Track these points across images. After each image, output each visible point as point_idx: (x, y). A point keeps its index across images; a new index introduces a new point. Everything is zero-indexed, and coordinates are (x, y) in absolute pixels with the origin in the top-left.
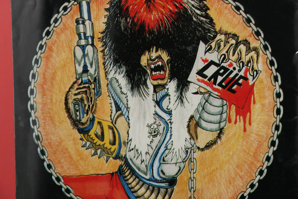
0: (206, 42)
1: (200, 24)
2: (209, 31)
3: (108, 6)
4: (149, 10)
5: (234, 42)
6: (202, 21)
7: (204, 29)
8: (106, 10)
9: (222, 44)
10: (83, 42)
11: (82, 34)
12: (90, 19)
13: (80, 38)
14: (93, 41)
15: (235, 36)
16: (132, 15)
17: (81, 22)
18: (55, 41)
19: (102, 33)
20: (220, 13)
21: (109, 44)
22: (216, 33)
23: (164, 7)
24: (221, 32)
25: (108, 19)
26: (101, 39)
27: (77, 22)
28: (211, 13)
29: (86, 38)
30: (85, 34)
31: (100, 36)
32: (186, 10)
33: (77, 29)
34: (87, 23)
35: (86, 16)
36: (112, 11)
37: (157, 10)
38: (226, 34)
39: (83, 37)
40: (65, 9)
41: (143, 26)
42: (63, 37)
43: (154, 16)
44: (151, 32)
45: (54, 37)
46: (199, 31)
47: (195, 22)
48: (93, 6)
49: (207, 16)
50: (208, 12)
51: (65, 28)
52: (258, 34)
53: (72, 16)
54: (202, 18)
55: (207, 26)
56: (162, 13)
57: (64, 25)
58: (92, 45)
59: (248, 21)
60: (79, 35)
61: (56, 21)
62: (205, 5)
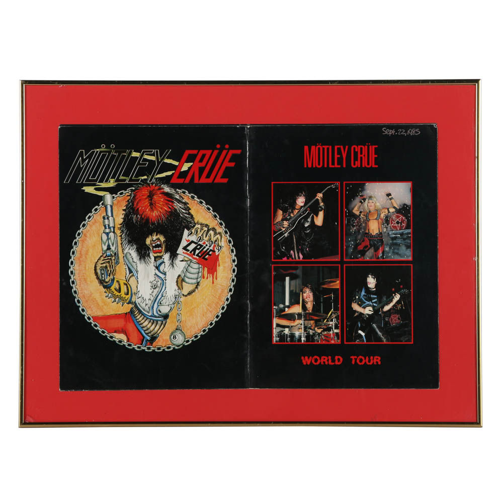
0: (188, 229)
1: (185, 219)
2: (191, 223)
3: (125, 208)
4: (152, 210)
5: (206, 229)
6: (186, 217)
7: (188, 221)
8: (124, 210)
9: (199, 230)
10: (107, 231)
11: (107, 226)
12: (112, 216)
13: (106, 228)
14: (114, 230)
15: (207, 226)
16: (141, 213)
17: (106, 218)
18: (89, 230)
19: (120, 224)
20: (198, 212)
21: (125, 231)
22: (195, 224)
23: (161, 208)
24: (198, 223)
25: (125, 216)
26: (120, 229)
27: (104, 218)
28: (192, 212)
29: (109, 228)
30: (109, 225)
31: (119, 226)
32: (175, 210)
33: (104, 222)
34: (111, 218)
35: (110, 214)
36: (127, 211)
37: (157, 210)
38: (201, 224)
39: (107, 228)
40: (96, 210)
41: (147, 220)
42: (94, 228)
43: (155, 214)
44: (153, 224)
45: (88, 228)
46: (184, 222)
47: (181, 217)
48: (115, 208)
49: (189, 214)
50: (190, 211)
51: (96, 222)
52: (221, 224)
53: (101, 214)
54: (186, 215)
55: (189, 220)
56: (160, 212)
57: (95, 220)
58: (114, 232)
59: (215, 216)
60: (105, 226)
61: (89, 217)
62: (188, 207)
